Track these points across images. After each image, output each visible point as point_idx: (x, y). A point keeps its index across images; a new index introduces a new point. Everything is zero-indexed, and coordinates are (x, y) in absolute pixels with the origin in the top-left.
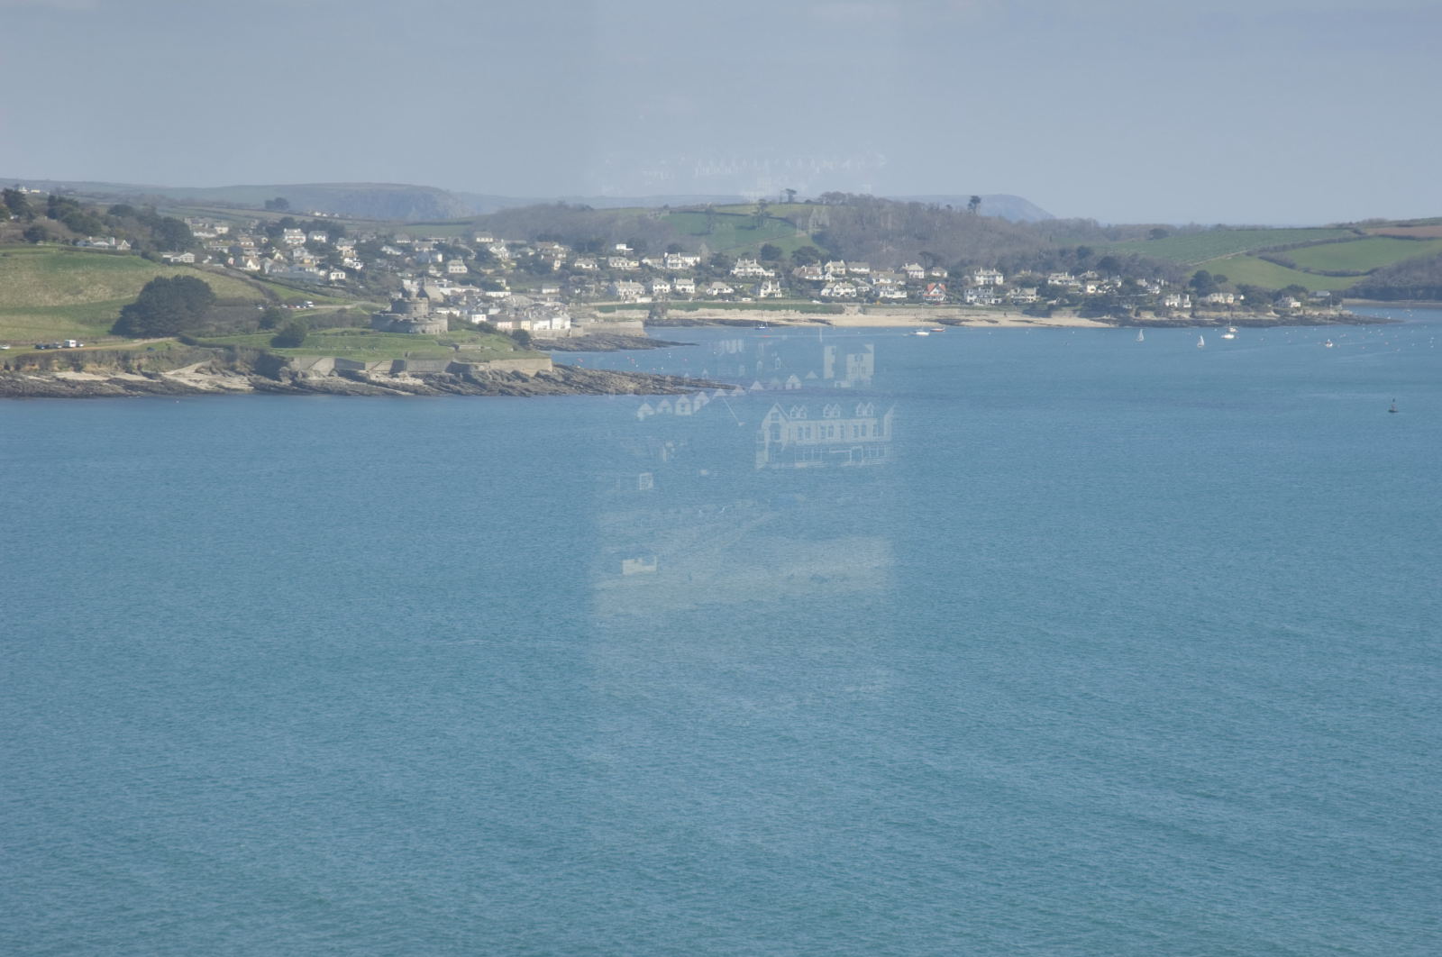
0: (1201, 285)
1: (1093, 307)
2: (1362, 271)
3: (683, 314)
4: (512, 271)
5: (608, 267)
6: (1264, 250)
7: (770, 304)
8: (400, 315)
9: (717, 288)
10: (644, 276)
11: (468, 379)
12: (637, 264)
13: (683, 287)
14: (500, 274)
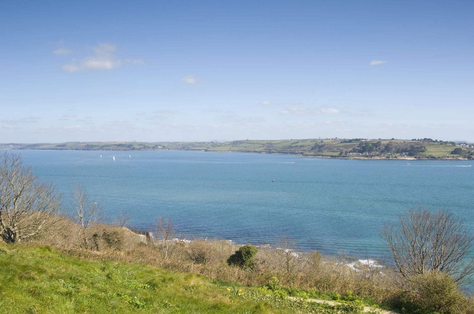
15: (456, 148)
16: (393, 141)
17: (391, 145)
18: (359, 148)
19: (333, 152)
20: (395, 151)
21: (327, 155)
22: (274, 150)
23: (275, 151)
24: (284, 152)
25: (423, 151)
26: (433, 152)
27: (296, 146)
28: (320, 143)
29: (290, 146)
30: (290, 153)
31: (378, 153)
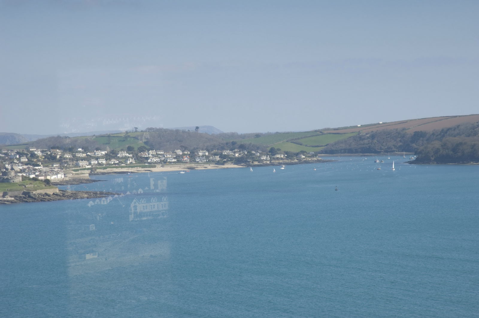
0: (273, 152)
1: (238, 161)
2: (324, 145)
3: (102, 171)
4: (43, 160)
5: (76, 156)
6: (293, 140)
7: (131, 166)
8: (5, 177)
9: (113, 161)
10: (88, 159)
11: (30, 197)
12: (86, 155)
13: (101, 161)
14: (39, 161)
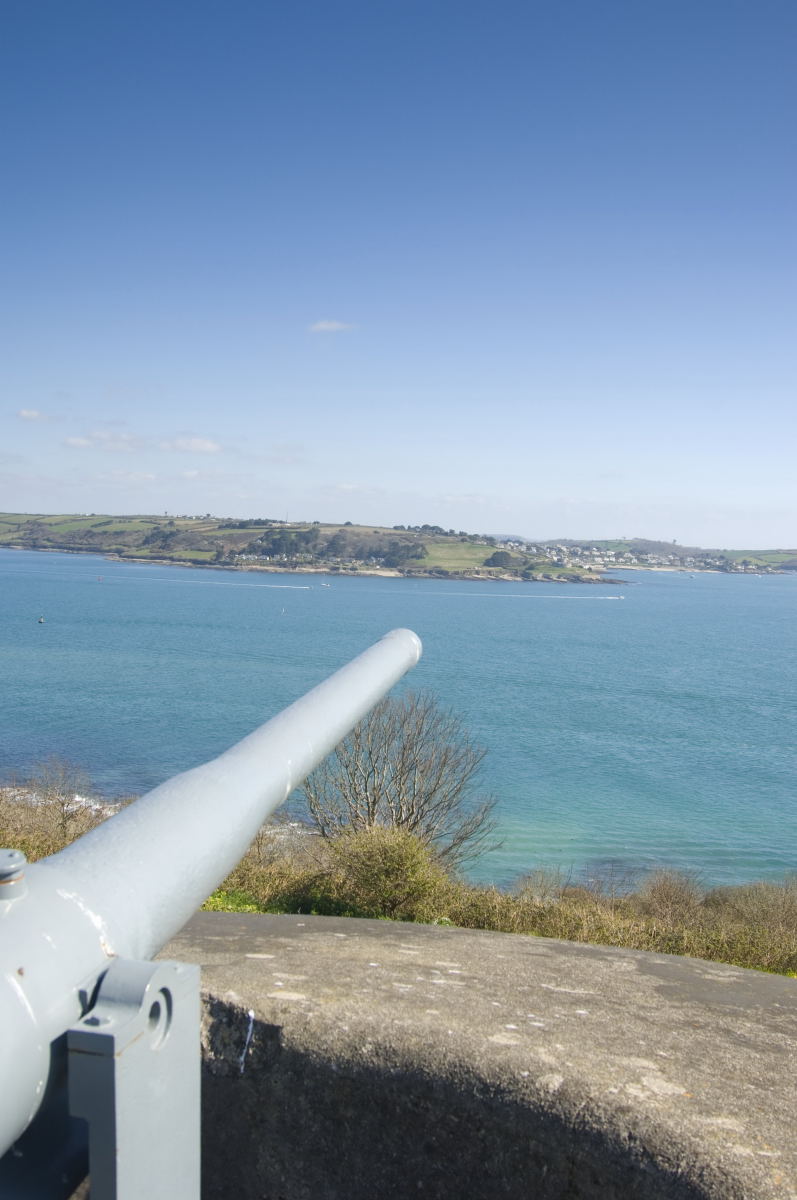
2: (780, 562)
3: (613, 566)
5: (592, 554)
6: (755, 556)
7: (634, 565)
9: (621, 560)
10: (601, 556)
12: (599, 553)
13: (612, 559)
15: (497, 553)
16: (348, 529)
17: (344, 539)
18: (265, 544)
19: (200, 550)
20: (353, 555)
21: (184, 557)
22: (45, 542)
23: (49, 544)
24: (72, 546)
25: (419, 557)
26: (441, 559)
27: (105, 533)
28: (165, 526)
29: (89, 532)
30: (86, 550)
31: (310, 557)
